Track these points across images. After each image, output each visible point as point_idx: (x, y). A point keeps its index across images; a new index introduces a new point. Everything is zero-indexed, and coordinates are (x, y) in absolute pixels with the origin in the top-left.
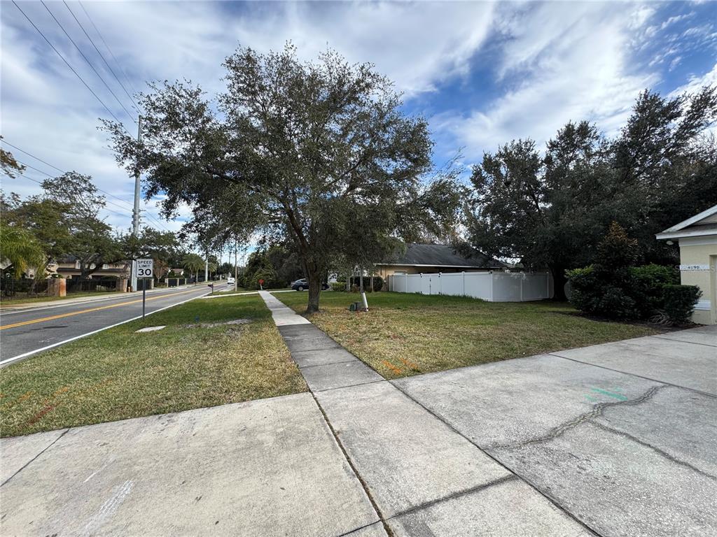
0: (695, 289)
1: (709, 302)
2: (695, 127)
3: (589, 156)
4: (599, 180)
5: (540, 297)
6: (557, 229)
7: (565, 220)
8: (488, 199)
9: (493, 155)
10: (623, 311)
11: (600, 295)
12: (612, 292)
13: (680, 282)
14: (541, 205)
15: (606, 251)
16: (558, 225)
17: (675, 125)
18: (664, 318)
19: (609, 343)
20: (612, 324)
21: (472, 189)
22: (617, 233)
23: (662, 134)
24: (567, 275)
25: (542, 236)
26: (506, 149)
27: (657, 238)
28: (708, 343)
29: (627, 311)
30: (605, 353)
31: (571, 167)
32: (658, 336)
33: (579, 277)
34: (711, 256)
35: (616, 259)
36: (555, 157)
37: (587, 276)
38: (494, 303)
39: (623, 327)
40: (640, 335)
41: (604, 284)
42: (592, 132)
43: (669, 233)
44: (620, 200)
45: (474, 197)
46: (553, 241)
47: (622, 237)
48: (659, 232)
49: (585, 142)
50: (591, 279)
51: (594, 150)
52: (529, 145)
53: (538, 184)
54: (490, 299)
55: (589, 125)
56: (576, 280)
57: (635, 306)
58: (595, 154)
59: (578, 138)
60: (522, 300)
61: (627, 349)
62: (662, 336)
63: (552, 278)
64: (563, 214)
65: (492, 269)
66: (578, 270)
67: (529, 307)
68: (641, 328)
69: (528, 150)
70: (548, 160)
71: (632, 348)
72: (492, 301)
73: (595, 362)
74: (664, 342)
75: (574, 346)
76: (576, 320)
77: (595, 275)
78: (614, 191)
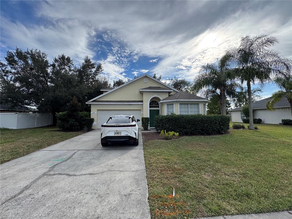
0: (93, 119)
1: (96, 123)
2: (97, 73)
3: (70, 70)
4: (71, 80)
5: (46, 125)
6: (54, 95)
7: (57, 92)
8: (18, 73)
9: (23, 51)
10: (75, 127)
11: (68, 122)
12: (72, 121)
13: (90, 117)
14: (49, 84)
15: (71, 106)
16: (55, 94)
17: (93, 70)
18: (86, 128)
19: (67, 140)
20: (70, 133)
21: (6, 64)
22: (75, 100)
23: (90, 71)
24: (57, 115)
25: (47, 97)
26: (32, 51)
27: (86, 103)
28: (94, 134)
29: (76, 127)
30: (64, 145)
31: (63, 72)
32: (83, 134)
33: (61, 116)
34: (97, 110)
35: (74, 109)
36: (57, 65)
37: (64, 115)
38: (17, 129)
39: (74, 133)
40: (78, 135)
41: (70, 118)
42: (72, 62)
43: (89, 102)
44: (77, 89)
45: (7, 69)
46: (52, 100)
47: (76, 102)
48: (87, 101)
49: (69, 64)
50: (65, 117)
51: (72, 69)
52: (45, 55)
53: (47, 74)
54: (14, 127)
55: (71, 59)
56: (60, 117)
57: (79, 126)
58: (72, 70)
59: (66, 62)
60: (36, 127)
61: (72, 141)
62: (84, 134)
63: (52, 116)
64: (57, 89)
65: (17, 111)
66: (61, 113)
67: (38, 130)
68: (79, 133)
69: (44, 57)
70: (53, 65)
71: (74, 140)
72: (16, 129)
73: (59, 149)
74: (83, 136)
75: (53, 144)
76: (58, 133)
77: (67, 115)
78: (77, 85)
